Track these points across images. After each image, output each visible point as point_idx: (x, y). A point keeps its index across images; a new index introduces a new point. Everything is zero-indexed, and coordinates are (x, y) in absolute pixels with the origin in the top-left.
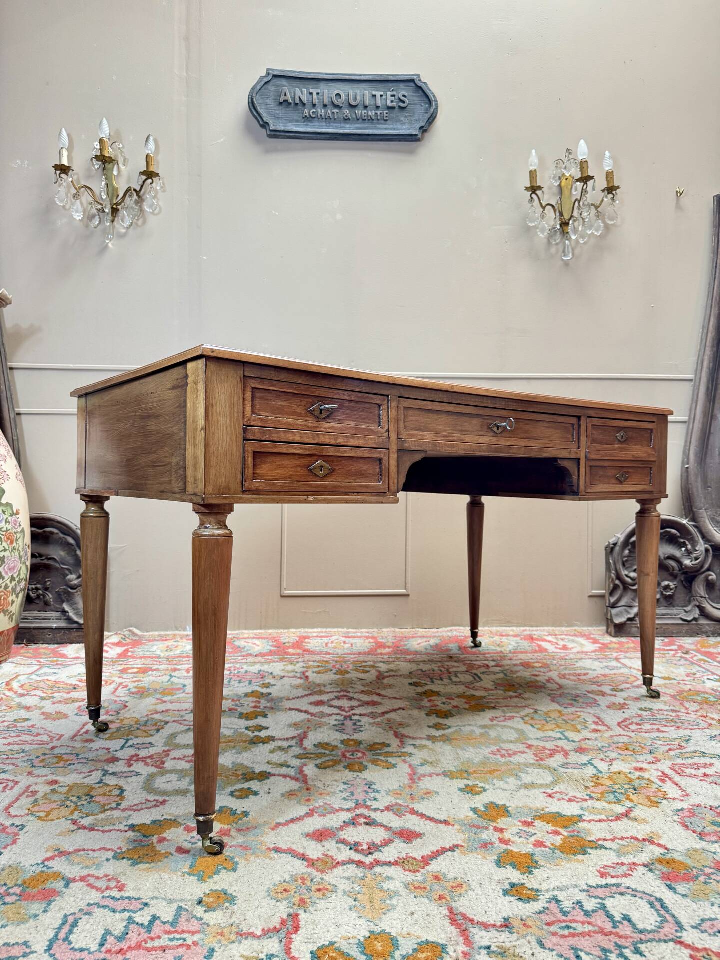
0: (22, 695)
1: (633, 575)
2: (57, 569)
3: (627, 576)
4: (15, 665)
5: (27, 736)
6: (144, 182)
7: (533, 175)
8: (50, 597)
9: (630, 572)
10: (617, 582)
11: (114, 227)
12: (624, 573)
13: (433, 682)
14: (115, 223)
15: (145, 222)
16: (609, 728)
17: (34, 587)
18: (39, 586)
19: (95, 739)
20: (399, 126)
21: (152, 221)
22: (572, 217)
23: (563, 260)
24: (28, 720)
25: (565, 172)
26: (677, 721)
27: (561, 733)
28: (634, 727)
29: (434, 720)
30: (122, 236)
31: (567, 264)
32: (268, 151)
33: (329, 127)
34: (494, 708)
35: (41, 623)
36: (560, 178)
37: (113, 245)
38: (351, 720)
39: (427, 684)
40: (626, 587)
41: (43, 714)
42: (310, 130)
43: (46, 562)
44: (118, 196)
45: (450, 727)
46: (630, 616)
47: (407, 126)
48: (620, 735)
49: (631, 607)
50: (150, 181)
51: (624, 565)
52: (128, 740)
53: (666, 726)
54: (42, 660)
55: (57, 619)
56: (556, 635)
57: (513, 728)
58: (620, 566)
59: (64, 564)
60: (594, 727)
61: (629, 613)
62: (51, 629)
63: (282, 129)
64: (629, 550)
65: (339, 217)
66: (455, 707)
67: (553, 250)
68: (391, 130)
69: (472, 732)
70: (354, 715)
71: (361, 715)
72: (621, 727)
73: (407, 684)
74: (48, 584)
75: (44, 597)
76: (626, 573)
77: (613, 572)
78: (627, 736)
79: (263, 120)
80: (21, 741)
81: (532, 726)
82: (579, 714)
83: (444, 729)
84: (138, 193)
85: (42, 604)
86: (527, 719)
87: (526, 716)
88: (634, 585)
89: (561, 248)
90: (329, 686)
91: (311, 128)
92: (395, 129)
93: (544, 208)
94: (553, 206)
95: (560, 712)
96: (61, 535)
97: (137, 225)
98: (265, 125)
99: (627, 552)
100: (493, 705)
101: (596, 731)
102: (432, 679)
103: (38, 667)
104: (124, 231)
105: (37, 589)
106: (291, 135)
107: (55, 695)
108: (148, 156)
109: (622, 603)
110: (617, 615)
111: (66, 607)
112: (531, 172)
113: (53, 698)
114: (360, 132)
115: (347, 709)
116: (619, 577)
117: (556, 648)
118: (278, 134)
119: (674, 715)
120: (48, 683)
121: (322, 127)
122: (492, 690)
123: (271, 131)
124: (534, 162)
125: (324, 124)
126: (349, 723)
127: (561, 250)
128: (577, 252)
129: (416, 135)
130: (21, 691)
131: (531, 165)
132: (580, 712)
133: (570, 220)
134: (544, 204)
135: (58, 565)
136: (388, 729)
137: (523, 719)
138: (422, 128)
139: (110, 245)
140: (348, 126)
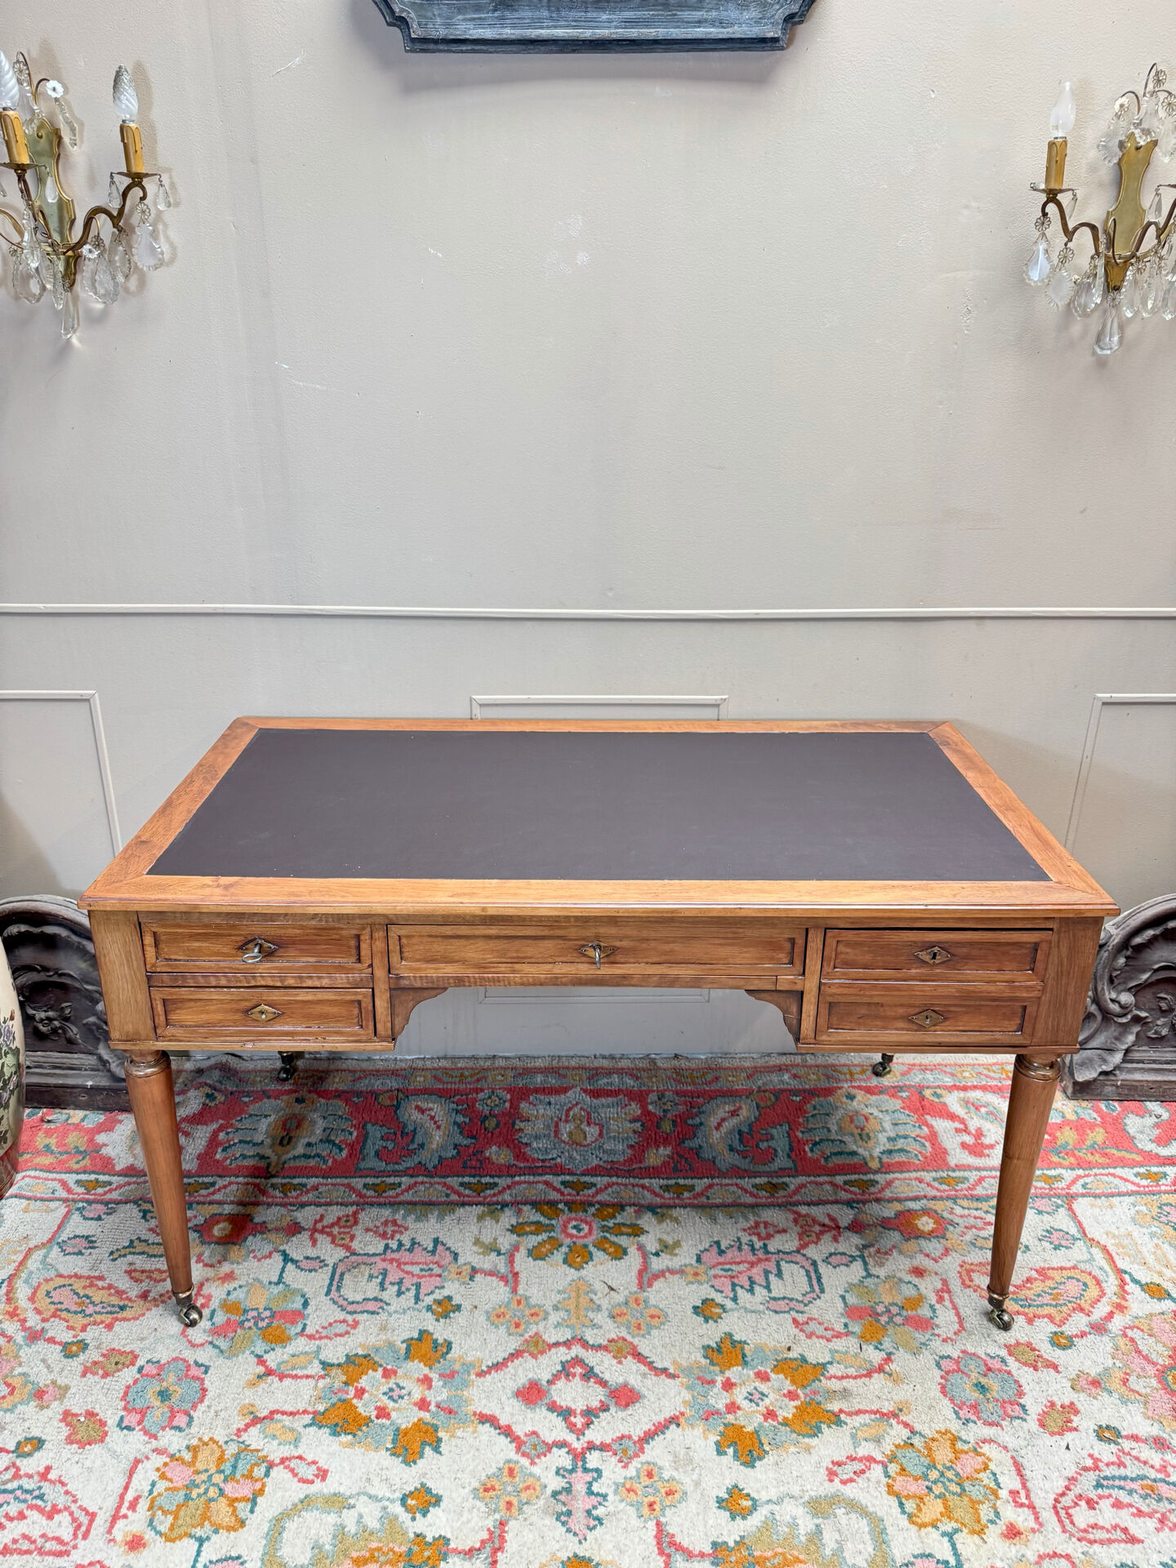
0: (34, 1336)
1: (1126, 998)
2: (78, 990)
3: (1113, 1001)
4: (25, 1202)
5: (34, 1515)
6: (125, 195)
7: (1056, 154)
8: (74, 1031)
9: (1119, 993)
10: (1093, 1008)
11: (76, 299)
12: (1109, 994)
13: (735, 1299)
14: (77, 287)
15: (142, 283)
16: (1037, 1518)
17: (43, 1015)
18: (51, 1014)
19: (149, 1535)
20: (732, 13)
21: (160, 282)
22: (1133, 256)
23: (1094, 353)
24: (38, 1443)
25: (1137, 132)
26: (1164, 1489)
27: (950, 1536)
28: (1082, 1516)
29: (727, 1472)
30: (98, 319)
31: (1102, 363)
32: (410, 88)
33: (555, 24)
34: (836, 1419)
35: (66, 1076)
36: (1121, 145)
37: (80, 340)
38: (586, 1470)
39: (722, 1306)
40: (1107, 1016)
41: (67, 1416)
42: (508, 33)
43: (56, 979)
44: (73, 222)
45: (754, 1508)
46: (1105, 1068)
47: (753, 13)
48: (1055, 1555)
49: (1110, 1050)
50: (136, 192)
51: (1111, 981)
52: (201, 1541)
53: (1140, 1513)
54: (71, 1179)
55: (92, 1070)
56: (965, 1089)
57: (864, 1512)
58: (1104, 986)
59: (88, 983)
60: (1010, 1513)
61: (1105, 1061)
62: (84, 1088)
63: (442, 33)
64: (1127, 958)
65: (582, 258)
66: (770, 1414)
67: (1076, 329)
68: (713, 23)
69: (793, 1525)
70: (591, 1447)
71: (604, 1447)
72: (1057, 1513)
73: (690, 1311)
74: (67, 1011)
75: (65, 1032)
76: (1114, 996)
77: (1090, 993)
78: (1068, 1557)
79: (392, 12)
80: (25, 1537)
81: (901, 1505)
82: (986, 1449)
83: (745, 1514)
84: (116, 219)
85: (63, 1041)
86: (893, 1468)
87: (893, 1458)
88: (1125, 1015)
89: (1094, 325)
90: (554, 1318)
91: (514, 27)
92: (722, 23)
93: (1069, 234)
94: (1093, 228)
95: (955, 1439)
96: (75, 938)
97: (126, 290)
98: (401, 22)
99: (1122, 961)
100: (835, 1406)
101: (1012, 1533)
102: (734, 1285)
103: (63, 1210)
104: (100, 306)
105: (50, 1019)
106: (464, 48)
107: (89, 1335)
108: (122, 129)
109: (1094, 1043)
110: (1082, 1064)
111: (103, 1051)
112: (1051, 145)
113: (83, 1346)
114: (633, 33)
115: (579, 1421)
116: (1096, 1001)
117: (964, 1145)
118: (432, 46)
119: (1155, 1458)
120: (78, 1285)
121: (536, 23)
122: (838, 1336)
123: (413, 40)
124: (1062, 120)
125: (546, 13)
126: (579, 1482)
127: (1095, 328)
128: (1130, 332)
129: (775, 40)
130: (33, 1321)
131: (1057, 128)
132: (991, 1441)
133: (1127, 262)
134: (1071, 225)
135: (77, 985)
136: (646, 1511)
137: (885, 1466)
138: (791, 16)
139: (75, 341)
140: (605, 17)
